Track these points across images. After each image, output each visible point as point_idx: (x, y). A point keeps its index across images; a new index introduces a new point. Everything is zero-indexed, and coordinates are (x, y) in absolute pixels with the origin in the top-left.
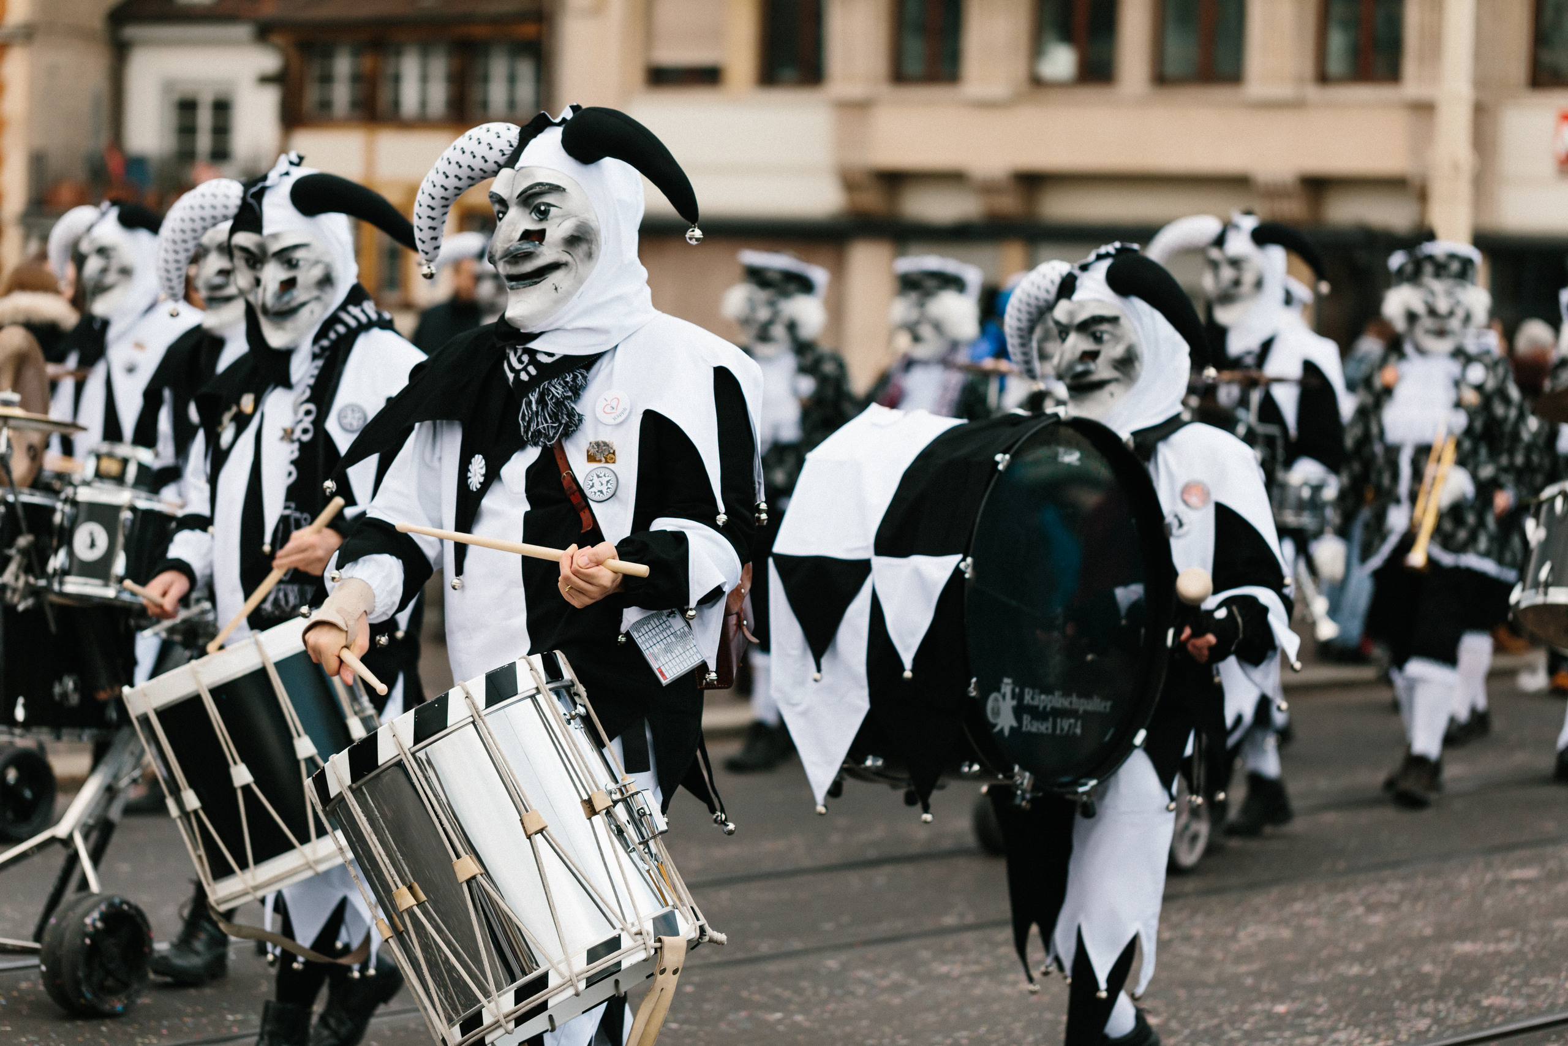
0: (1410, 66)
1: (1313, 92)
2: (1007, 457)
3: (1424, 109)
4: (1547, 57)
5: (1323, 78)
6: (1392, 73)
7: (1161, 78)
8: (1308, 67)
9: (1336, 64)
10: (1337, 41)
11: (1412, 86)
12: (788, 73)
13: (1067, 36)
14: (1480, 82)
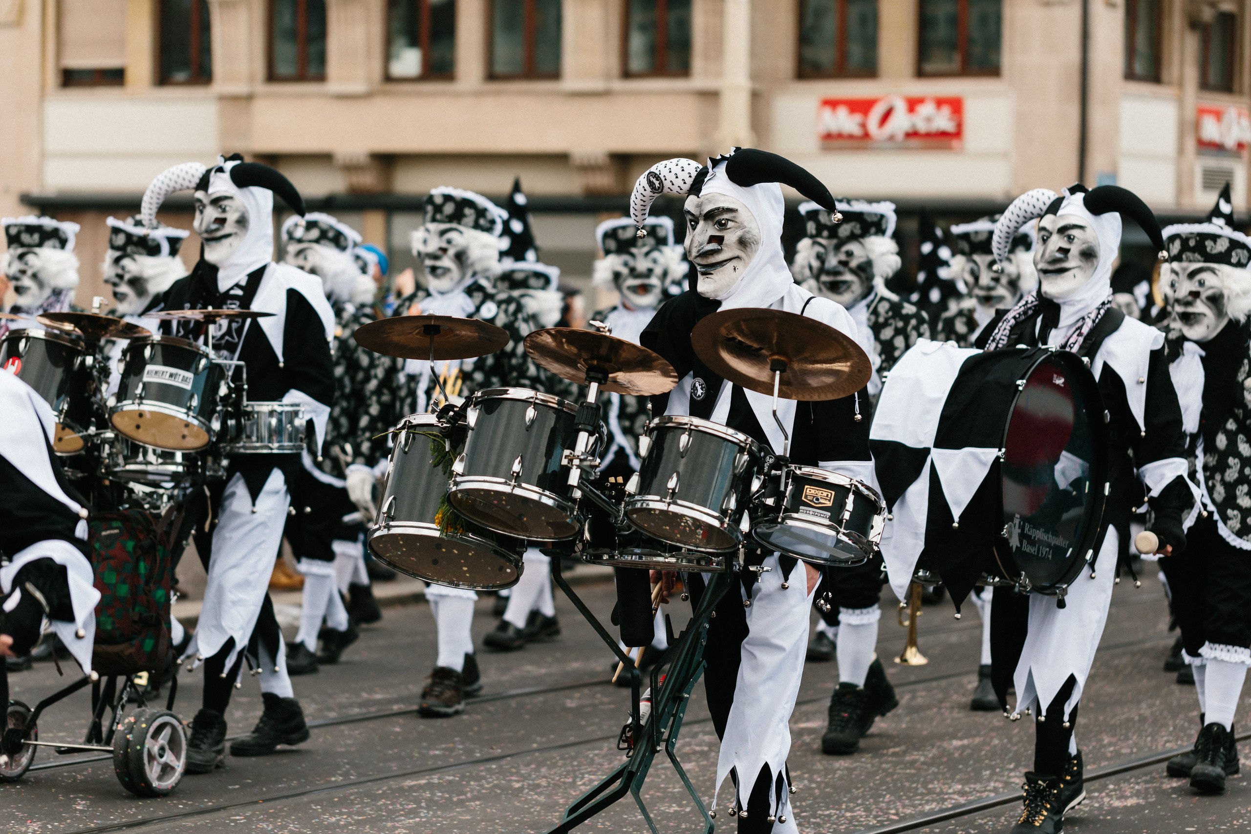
0: (698, 63)
1: (619, 85)
2: (1025, 381)
3: (711, 96)
4: (810, 53)
5: (627, 74)
6: (684, 70)
7: (491, 76)
8: (614, 63)
9: (637, 63)
10: (638, 42)
11: (699, 80)
12: (181, 76)
13: (414, 42)
14: (755, 75)
